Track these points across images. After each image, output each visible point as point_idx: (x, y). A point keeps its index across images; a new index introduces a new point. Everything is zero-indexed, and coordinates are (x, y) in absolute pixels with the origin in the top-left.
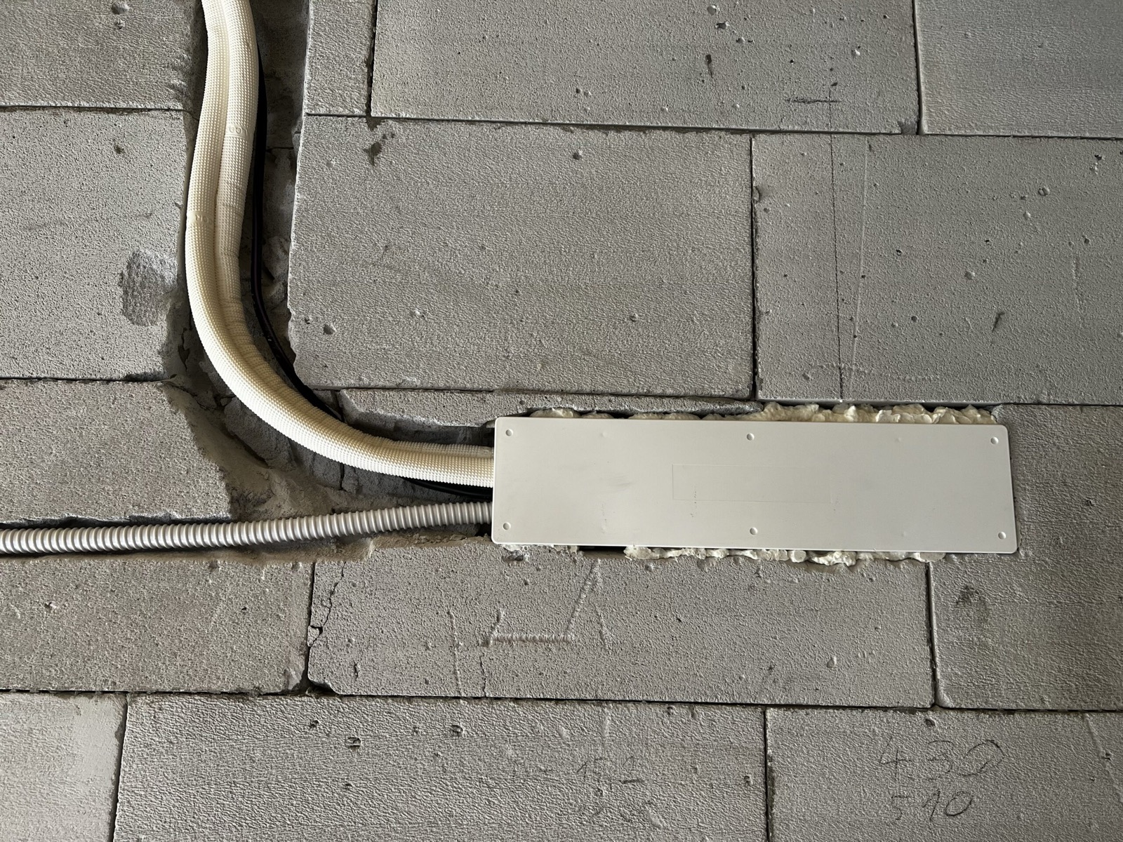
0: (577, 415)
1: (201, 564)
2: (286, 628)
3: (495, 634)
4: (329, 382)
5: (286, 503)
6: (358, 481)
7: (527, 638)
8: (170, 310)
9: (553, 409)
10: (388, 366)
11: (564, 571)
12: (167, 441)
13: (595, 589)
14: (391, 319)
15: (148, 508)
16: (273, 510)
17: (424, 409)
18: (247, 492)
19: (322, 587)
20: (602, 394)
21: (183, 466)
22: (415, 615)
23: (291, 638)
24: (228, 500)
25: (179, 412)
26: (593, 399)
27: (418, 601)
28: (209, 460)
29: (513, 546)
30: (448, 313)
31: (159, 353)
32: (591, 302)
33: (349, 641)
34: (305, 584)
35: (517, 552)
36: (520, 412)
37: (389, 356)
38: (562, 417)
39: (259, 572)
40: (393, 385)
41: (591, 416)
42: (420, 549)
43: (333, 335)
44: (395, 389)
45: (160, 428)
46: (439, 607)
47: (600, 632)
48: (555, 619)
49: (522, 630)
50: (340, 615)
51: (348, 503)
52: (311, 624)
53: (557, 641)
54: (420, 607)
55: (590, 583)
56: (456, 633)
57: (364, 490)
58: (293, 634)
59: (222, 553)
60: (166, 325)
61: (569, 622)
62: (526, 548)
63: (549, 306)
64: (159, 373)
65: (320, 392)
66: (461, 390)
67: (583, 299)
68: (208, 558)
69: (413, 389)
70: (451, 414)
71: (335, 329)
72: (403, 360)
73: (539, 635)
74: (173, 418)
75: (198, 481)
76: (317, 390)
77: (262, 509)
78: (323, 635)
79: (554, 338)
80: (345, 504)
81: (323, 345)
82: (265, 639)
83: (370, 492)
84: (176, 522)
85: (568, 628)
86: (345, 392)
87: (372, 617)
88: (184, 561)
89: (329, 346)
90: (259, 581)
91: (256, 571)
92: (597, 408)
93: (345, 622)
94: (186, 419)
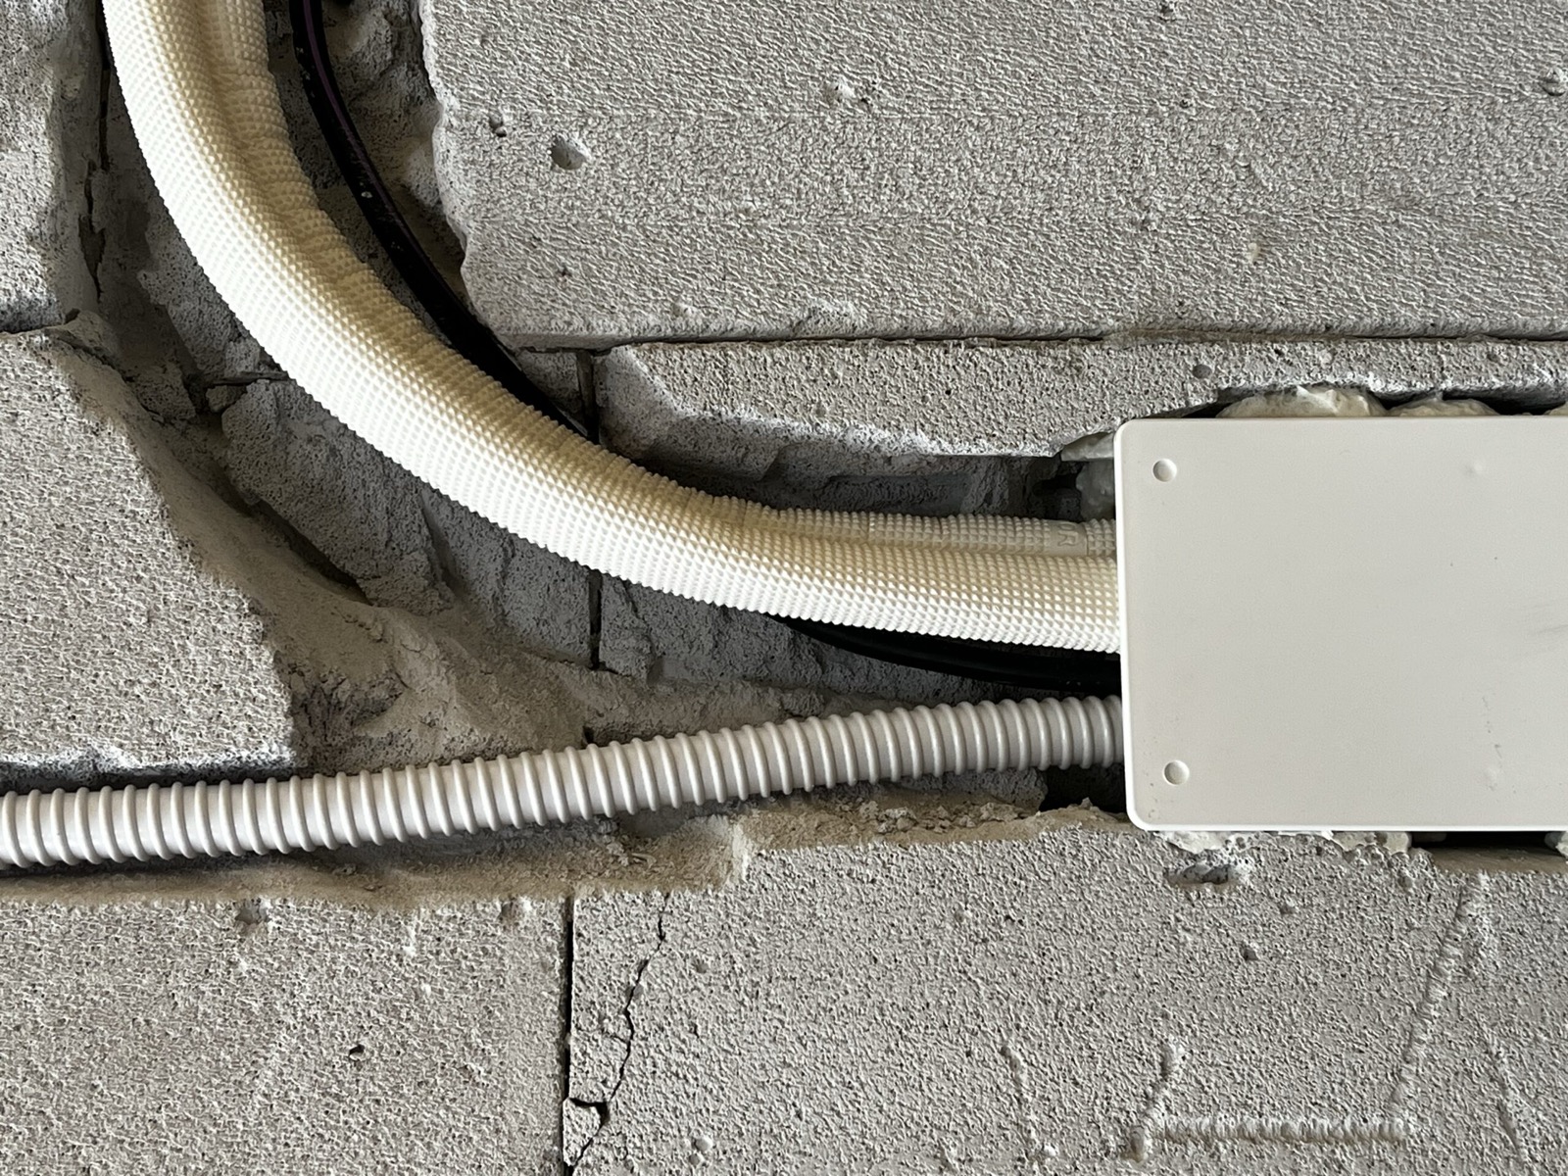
0: (1378, 407)
1: (211, 910)
2: (493, 1108)
3: (1159, 1117)
4: (577, 322)
5: (451, 712)
6: (649, 640)
7: (1261, 1129)
8: (53, 103)
9: (1302, 391)
10: (761, 268)
11: (1372, 916)
12: (78, 520)
13: (1475, 971)
14: (762, 113)
15: (30, 736)
16: (414, 735)
17: (885, 403)
18: (331, 680)
19: (599, 975)
20: (1462, 336)
21: (133, 600)
22: (897, 1058)
23: (511, 1139)
24: (286, 705)
25: (109, 428)
26: (1434, 352)
27: (905, 1015)
28: (217, 582)
29: (1198, 838)
30: (944, 90)
31: (31, 240)
32: (1411, 36)
33: (696, 1144)
34: (546, 967)
35: (1210, 855)
36: (1196, 402)
37: (764, 235)
38: (1332, 416)
39: (397, 934)
40: (782, 327)
41: (1427, 410)
42: (899, 850)
43: (582, 171)
44: (788, 340)
45: (52, 480)
46: (974, 1033)
47: (1500, 1108)
48: (1351, 1067)
49: (1245, 1105)
50: (661, 1064)
51: (631, 710)
52: (571, 1095)
53: (1361, 1138)
54: (912, 1034)
55: (1457, 952)
56: (1033, 1117)
57: (669, 670)
58: (516, 1126)
59: (267, 876)
60: (47, 149)
61: (1397, 1074)
62: (1240, 843)
63: (1271, 52)
64: (32, 304)
65: (541, 358)
66: (998, 338)
67: (1382, 27)
68: (231, 891)
69: (847, 339)
70: (971, 414)
71: (586, 152)
72: (808, 246)
73: (1302, 1119)
74: (91, 448)
75: (183, 647)
76: (532, 350)
77: (377, 733)
78: (613, 1127)
79: (1295, 158)
80: (621, 715)
81: (552, 204)
82: (429, 1145)
83: (688, 676)
84: (118, 781)
85: (1393, 1097)
86: (631, 353)
87: (763, 1067)
88: (156, 904)
89: (572, 208)
90: (400, 960)
91: (387, 927)
92: (1448, 384)
93: (679, 1085)
94: (134, 451)
